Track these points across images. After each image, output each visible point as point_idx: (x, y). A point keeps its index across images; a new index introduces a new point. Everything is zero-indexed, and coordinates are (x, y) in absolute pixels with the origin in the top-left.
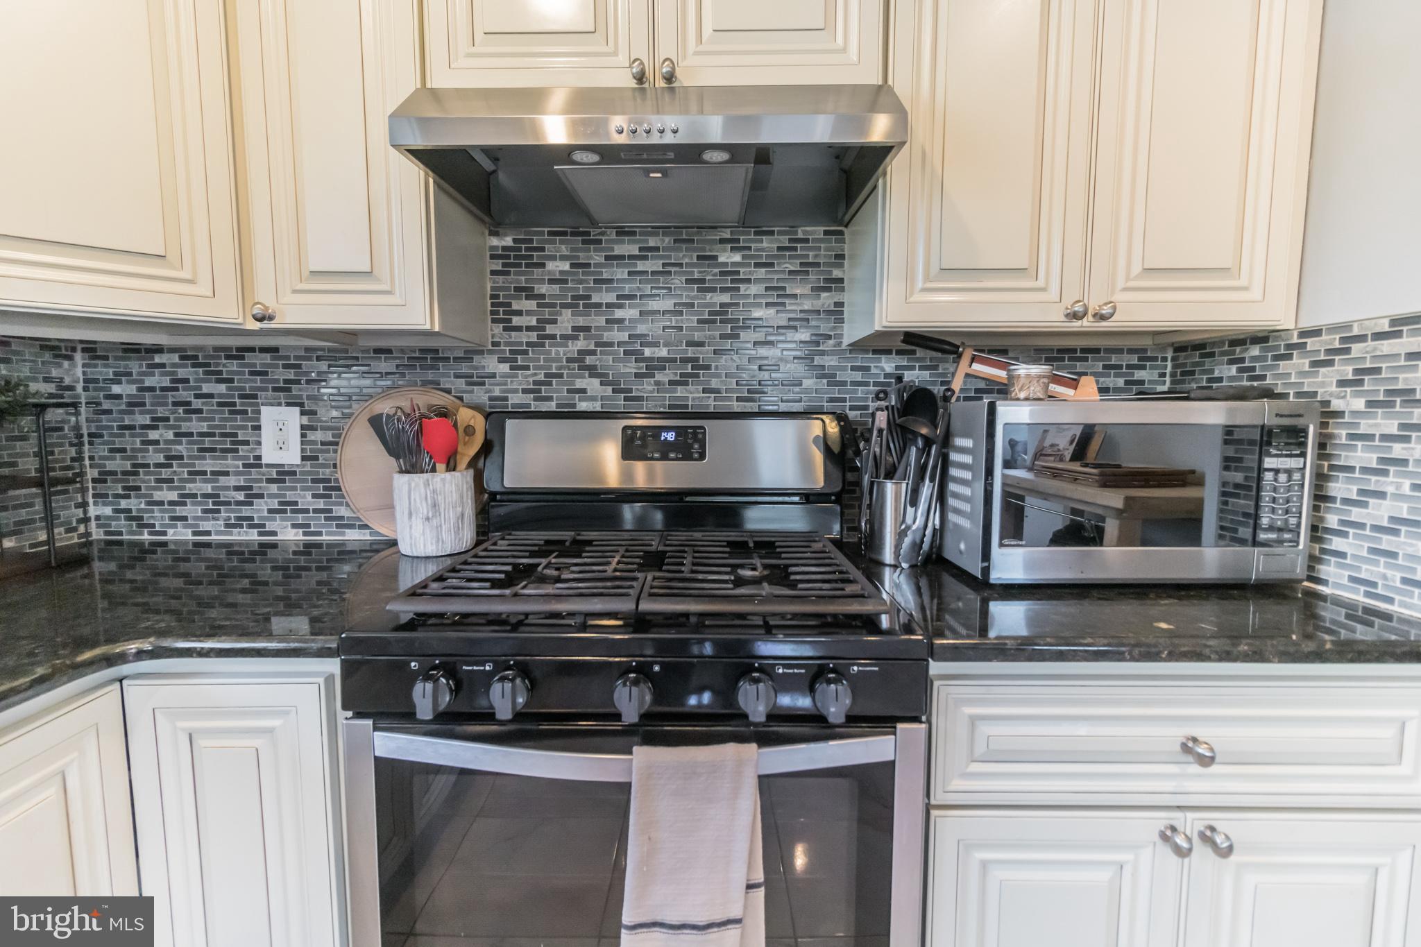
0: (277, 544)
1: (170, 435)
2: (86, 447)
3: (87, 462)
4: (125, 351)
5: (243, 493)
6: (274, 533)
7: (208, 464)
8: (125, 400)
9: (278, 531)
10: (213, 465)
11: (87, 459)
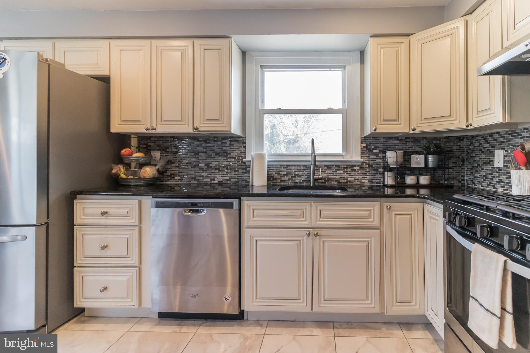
0: (497, 192)
1: (478, 159)
2: (465, 162)
3: (465, 166)
4: (472, 137)
5: (491, 175)
6: (497, 188)
7: (485, 167)
8: (471, 150)
9: (498, 188)
10: (486, 167)
11: (465, 165)
